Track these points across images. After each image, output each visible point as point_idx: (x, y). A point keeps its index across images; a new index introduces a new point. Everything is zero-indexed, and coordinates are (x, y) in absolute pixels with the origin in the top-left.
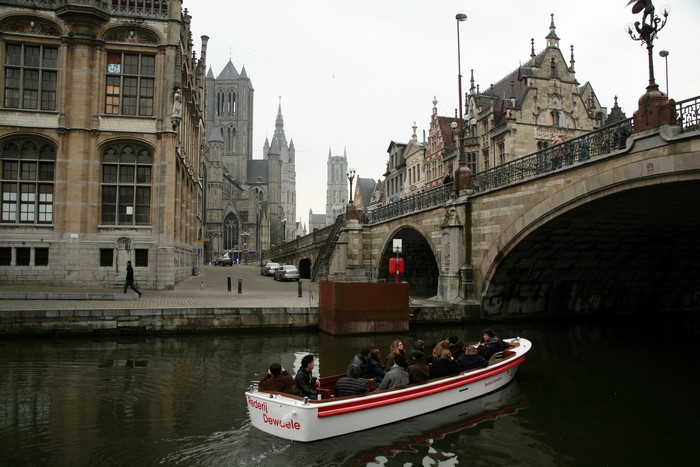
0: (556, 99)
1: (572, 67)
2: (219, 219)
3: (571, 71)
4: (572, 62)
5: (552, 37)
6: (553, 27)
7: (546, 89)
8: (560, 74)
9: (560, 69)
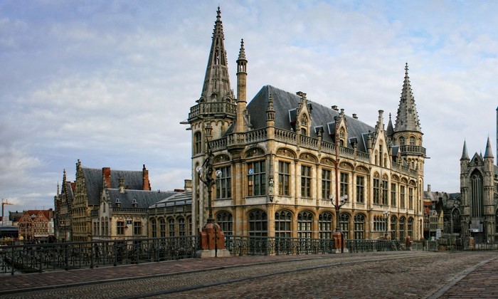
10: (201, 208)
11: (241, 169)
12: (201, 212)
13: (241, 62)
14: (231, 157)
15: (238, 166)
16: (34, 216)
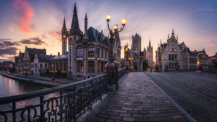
0: (173, 46)
1: (177, 39)
2: (133, 63)
3: (177, 40)
4: (177, 38)
5: (173, 34)
6: (173, 31)
7: (171, 44)
8: (174, 41)
9: (174, 40)
10: (72, 60)
11: (86, 49)
12: (72, 61)
13: (86, 19)
14: (83, 46)
15: (85, 48)
16: (6, 63)
